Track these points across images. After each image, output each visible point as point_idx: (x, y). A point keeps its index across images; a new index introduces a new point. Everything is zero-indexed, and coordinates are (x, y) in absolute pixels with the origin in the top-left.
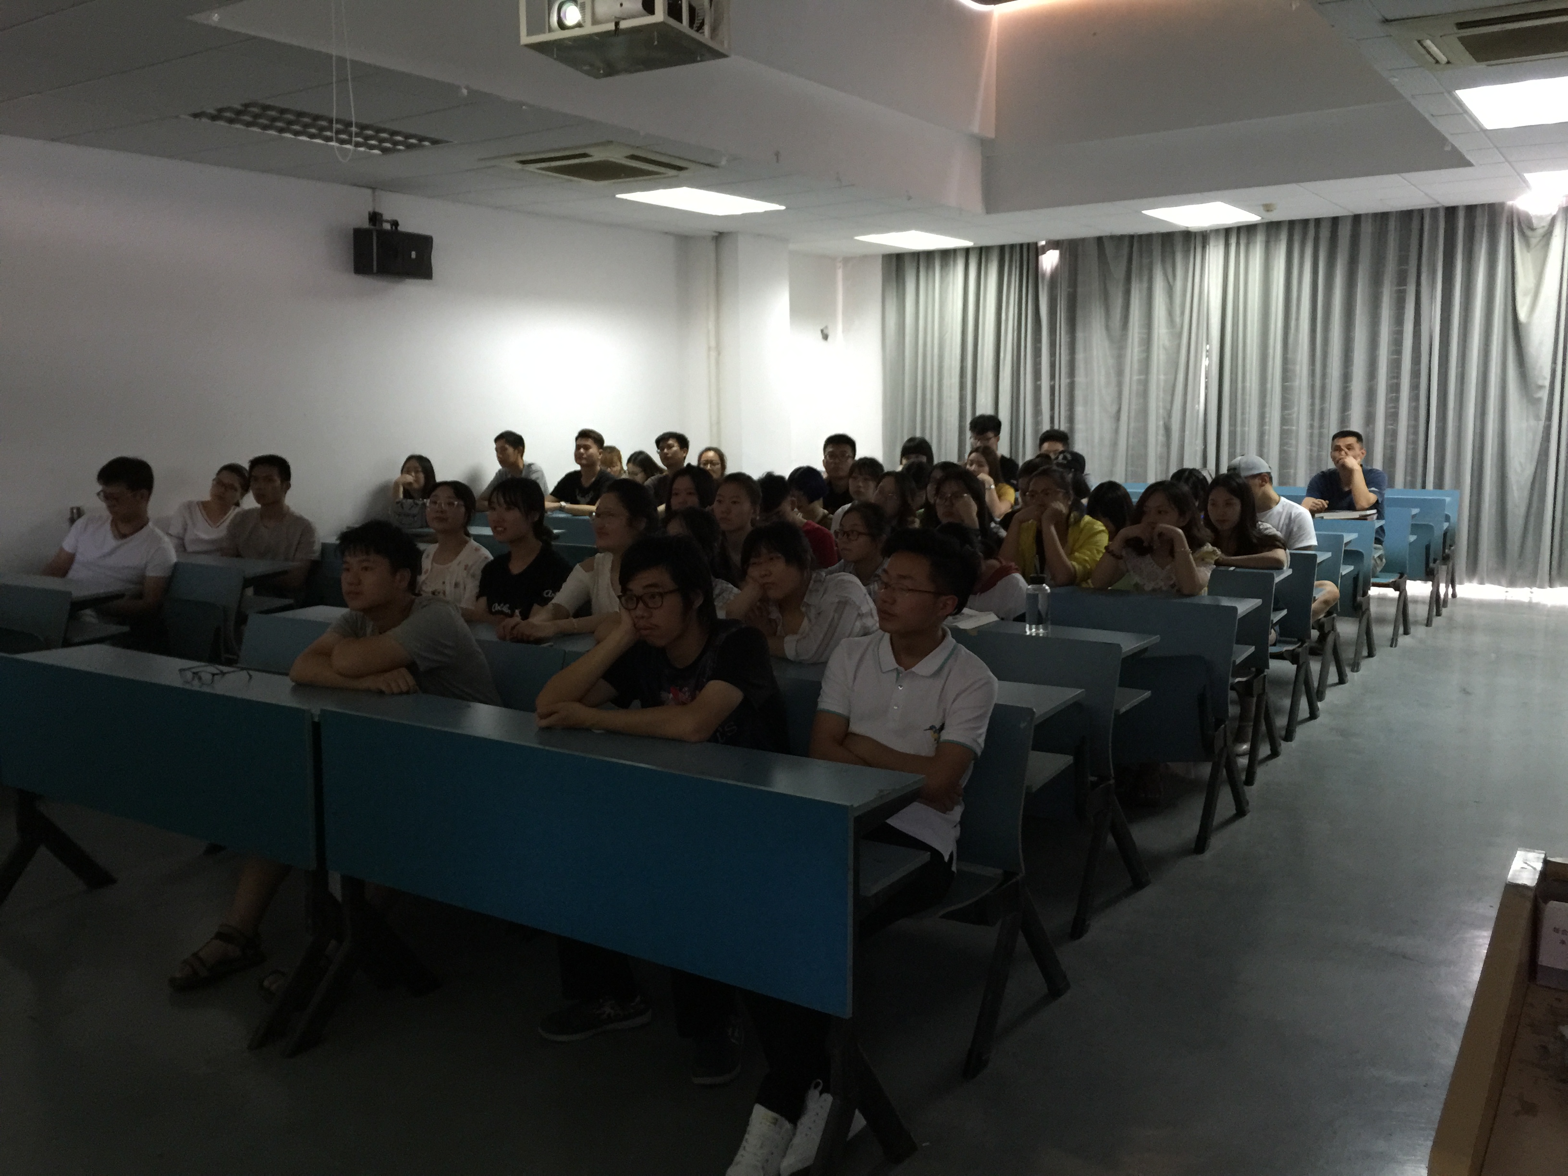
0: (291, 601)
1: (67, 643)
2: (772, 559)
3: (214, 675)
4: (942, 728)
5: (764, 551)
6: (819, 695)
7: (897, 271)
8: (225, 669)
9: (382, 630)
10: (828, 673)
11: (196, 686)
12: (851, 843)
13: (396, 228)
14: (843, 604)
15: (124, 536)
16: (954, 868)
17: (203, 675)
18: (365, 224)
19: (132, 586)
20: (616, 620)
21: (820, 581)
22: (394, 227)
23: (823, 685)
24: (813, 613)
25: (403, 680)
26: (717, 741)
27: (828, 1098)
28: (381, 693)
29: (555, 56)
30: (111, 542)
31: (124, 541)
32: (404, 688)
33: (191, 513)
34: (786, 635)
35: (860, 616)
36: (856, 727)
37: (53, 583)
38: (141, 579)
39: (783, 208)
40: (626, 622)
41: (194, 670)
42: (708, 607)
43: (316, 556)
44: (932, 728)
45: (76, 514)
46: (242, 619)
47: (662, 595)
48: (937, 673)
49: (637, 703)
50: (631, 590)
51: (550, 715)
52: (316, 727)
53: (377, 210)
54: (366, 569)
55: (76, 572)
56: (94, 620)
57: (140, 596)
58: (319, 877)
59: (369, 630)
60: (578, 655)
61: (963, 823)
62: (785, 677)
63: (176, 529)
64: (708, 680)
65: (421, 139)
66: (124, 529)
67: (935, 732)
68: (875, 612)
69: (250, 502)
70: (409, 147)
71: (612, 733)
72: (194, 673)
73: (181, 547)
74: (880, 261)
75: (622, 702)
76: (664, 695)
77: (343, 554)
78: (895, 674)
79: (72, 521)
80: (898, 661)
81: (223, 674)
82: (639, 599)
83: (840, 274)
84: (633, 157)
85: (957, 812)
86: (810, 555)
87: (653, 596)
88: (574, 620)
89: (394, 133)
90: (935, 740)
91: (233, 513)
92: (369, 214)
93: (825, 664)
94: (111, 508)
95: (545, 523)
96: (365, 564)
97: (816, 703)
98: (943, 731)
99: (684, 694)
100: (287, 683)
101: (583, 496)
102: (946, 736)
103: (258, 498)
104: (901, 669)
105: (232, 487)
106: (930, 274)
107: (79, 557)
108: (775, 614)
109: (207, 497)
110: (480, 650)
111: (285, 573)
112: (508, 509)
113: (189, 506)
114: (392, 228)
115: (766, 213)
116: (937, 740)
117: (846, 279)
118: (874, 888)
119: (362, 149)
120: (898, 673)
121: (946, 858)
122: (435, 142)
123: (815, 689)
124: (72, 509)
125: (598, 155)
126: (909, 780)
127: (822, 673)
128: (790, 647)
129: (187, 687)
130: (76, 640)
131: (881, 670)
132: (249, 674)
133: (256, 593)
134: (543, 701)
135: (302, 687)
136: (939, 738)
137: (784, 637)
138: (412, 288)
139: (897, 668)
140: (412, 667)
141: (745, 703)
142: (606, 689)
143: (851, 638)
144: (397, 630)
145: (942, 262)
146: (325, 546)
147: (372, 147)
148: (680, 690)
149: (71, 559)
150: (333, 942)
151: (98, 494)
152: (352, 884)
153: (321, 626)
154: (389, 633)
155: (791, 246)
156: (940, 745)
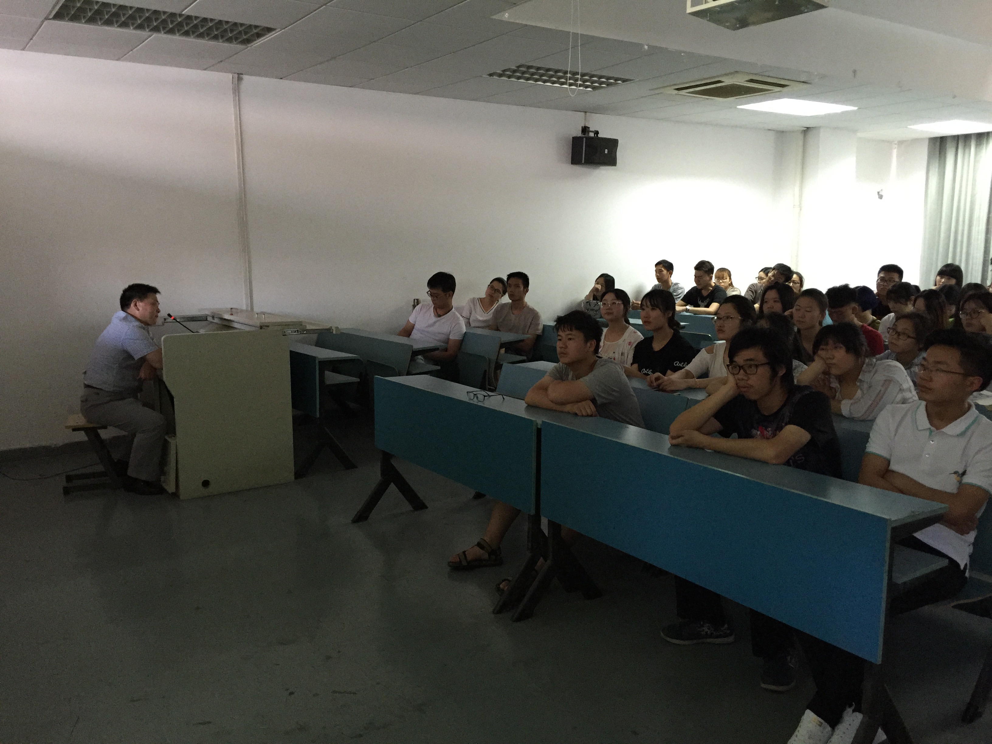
0: (525, 358)
1: (409, 374)
2: (836, 348)
3: (485, 396)
4: (964, 473)
5: (831, 342)
6: (867, 441)
7: (940, 149)
8: (490, 393)
9: (578, 377)
10: (875, 427)
11: (475, 402)
12: (888, 545)
13: (597, 136)
14: (888, 381)
15: (440, 316)
16: (967, 574)
17: (479, 395)
18: (580, 134)
19: (442, 344)
20: (724, 382)
21: (872, 365)
22: (596, 135)
23: (871, 435)
24: (865, 386)
25: (589, 407)
26: (790, 466)
27: (859, 717)
28: (576, 414)
29: (708, 19)
30: (433, 319)
31: (439, 319)
32: (589, 412)
33: (474, 304)
34: (843, 399)
35: (901, 390)
36: (894, 467)
37: (403, 340)
38: (447, 341)
39: (856, 108)
40: (732, 381)
41: (475, 393)
42: (789, 376)
43: (539, 332)
44: (955, 473)
45: (417, 302)
46: (499, 367)
47: (757, 366)
48: (963, 434)
49: (735, 435)
50: (735, 362)
51: (679, 437)
52: (539, 431)
53: (587, 125)
54: (570, 339)
55: (415, 334)
56: (423, 362)
57: (446, 350)
58: (536, 520)
59: (570, 377)
60: (697, 402)
61: (975, 544)
62: (841, 427)
63: (466, 313)
64: (786, 424)
65: (616, 79)
66: (440, 312)
67: (958, 476)
68: (913, 388)
69: (506, 299)
70: (609, 85)
71: (718, 452)
72: (474, 394)
73: (468, 324)
74: (926, 143)
75: (725, 434)
76: (754, 432)
77: (558, 330)
78: (928, 433)
79: (414, 306)
80: (931, 423)
81: (490, 396)
82: (741, 367)
83: (895, 152)
84: (752, 81)
85: (971, 536)
86: (865, 348)
87: (750, 366)
88: (697, 380)
89: (601, 77)
90: (958, 481)
91: (495, 306)
92: (582, 127)
93: (873, 421)
94: (433, 301)
95: (676, 318)
96: (570, 337)
97: (865, 448)
98: (965, 476)
99: (768, 432)
100: (522, 404)
101: (702, 302)
102: (967, 479)
103: (511, 297)
104: (933, 428)
105: (498, 291)
106: (967, 151)
107: (417, 326)
108: (835, 384)
109: (483, 295)
110: (634, 395)
111: (522, 341)
112: (653, 309)
113: (473, 300)
114: (595, 135)
115: (843, 113)
116: (960, 482)
117: (898, 156)
118: (902, 579)
119: (581, 88)
120: (931, 432)
121: (962, 567)
122: (624, 81)
123: (865, 438)
124: (414, 300)
125: (727, 81)
126: (936, 507)
127: (871, 428)
128: (846, 408)
129: (472, 402)
130: (414, 372)
131: (917, 429)
132: (503, 397)
133: (506, 352)
134: (674, 428)
135: (531, 407)
136: (961, 480)
137: (841, 401)
138: (604, 172)
139: (930, 428)
140: (594, 401)
141: (811, 443)
142: (716, 424)
143: (893, 405)
144: (586, 378)
145: (977, 142)
146: (545, 327)
147: (587, 87)
148: (766, 429)
149: (413, 327)
150: (541, 559)
151: (427, 293)
152: (554, 526)
153: (542, 373)
154: (581, 379)
155: (859, 135)
156: (961, 486)
